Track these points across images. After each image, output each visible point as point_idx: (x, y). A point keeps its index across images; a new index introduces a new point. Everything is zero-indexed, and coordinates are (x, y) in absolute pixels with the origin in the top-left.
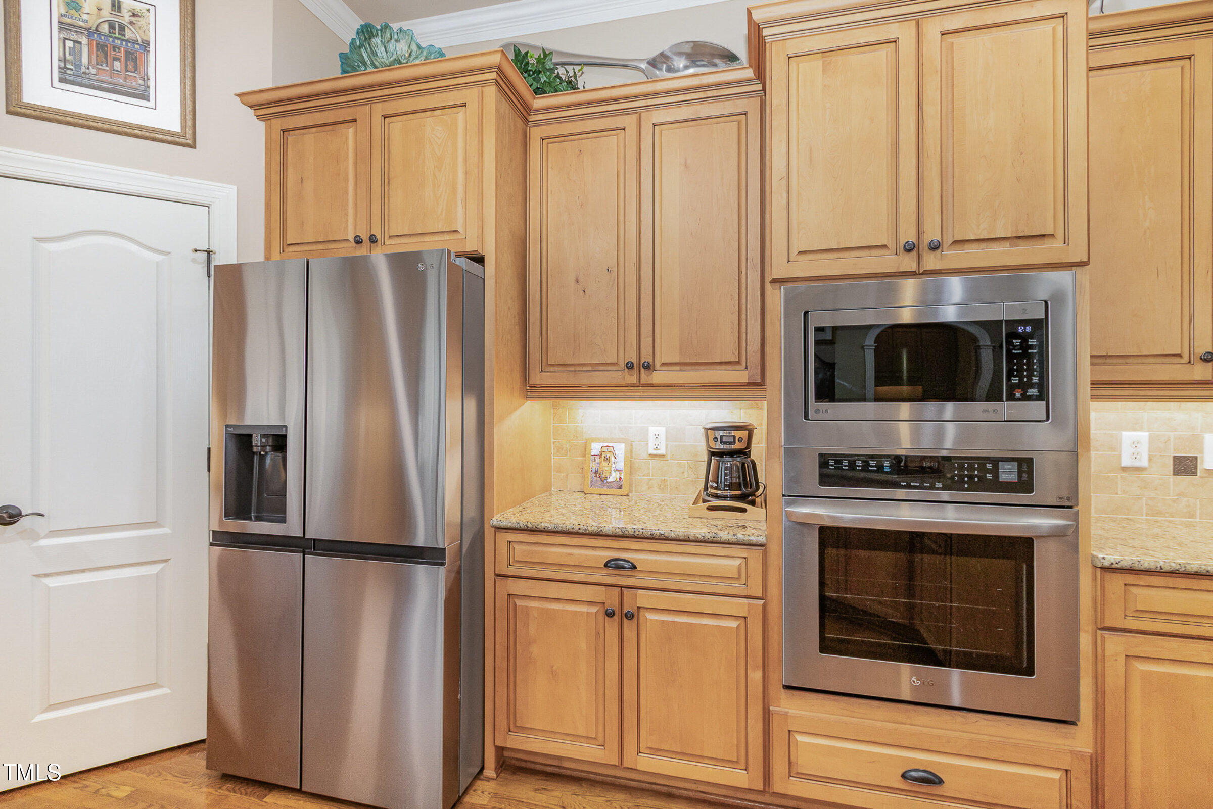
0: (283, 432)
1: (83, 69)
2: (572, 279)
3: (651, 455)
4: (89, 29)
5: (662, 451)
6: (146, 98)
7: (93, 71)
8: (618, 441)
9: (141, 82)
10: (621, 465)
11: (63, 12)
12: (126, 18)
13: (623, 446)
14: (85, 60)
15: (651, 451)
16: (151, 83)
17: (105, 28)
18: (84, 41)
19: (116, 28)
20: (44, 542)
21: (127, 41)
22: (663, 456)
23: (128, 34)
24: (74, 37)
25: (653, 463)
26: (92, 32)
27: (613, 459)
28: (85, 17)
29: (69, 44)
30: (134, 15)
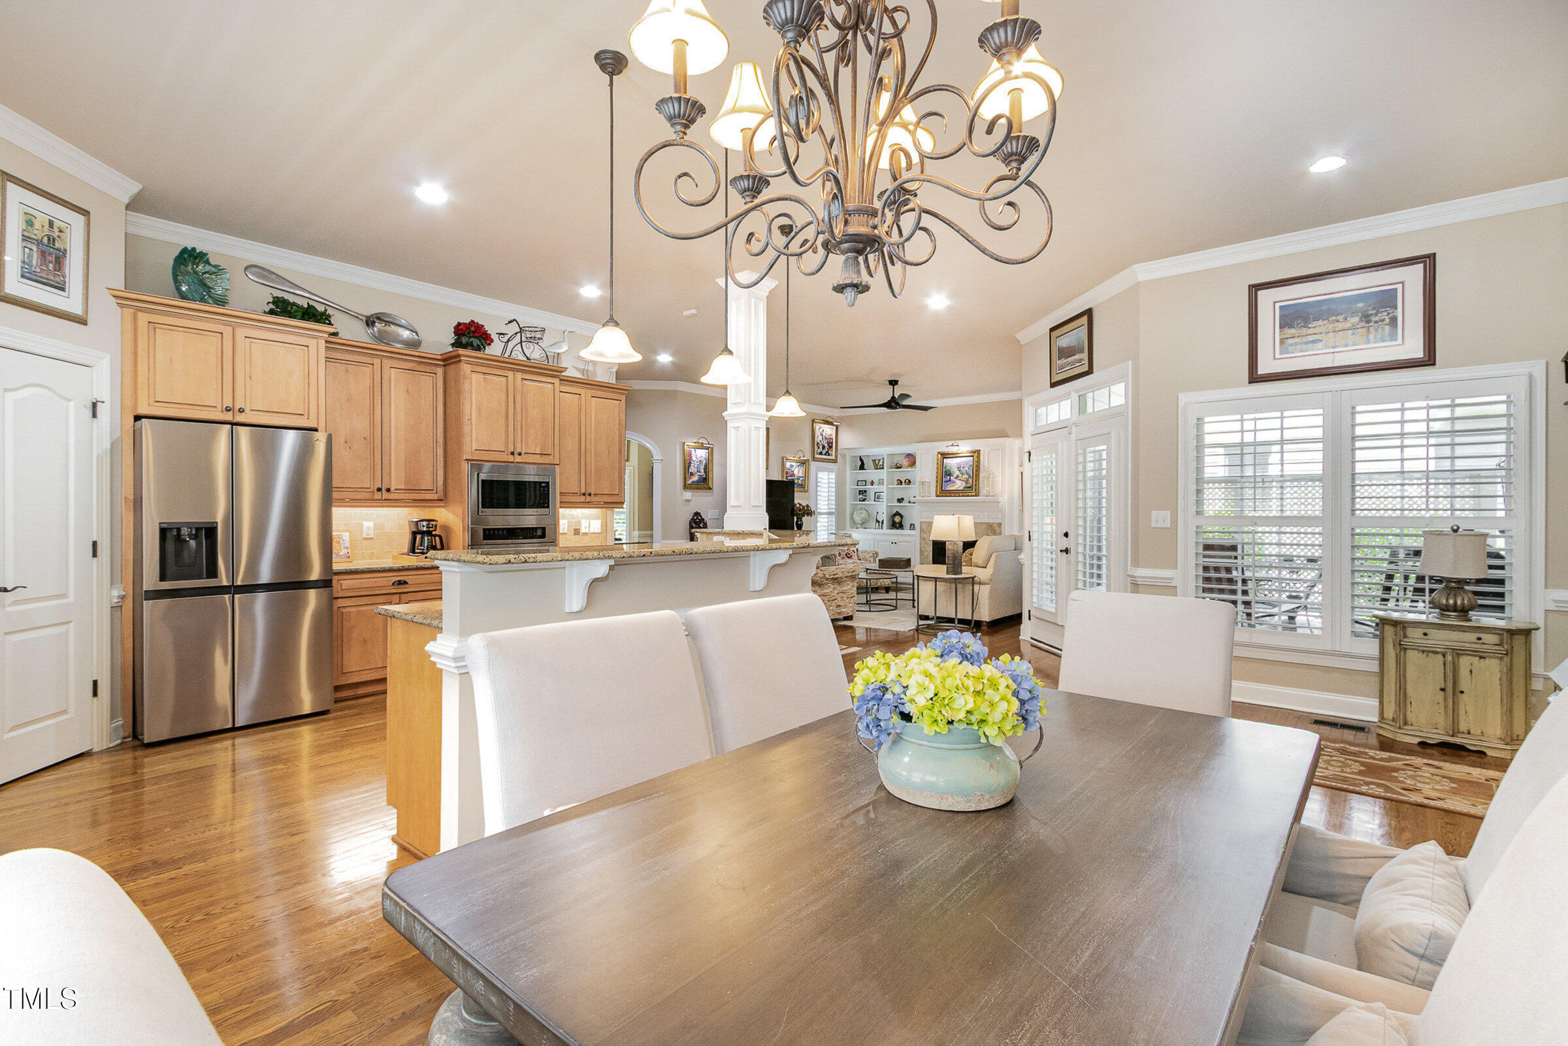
0: (215, 525)
1: (33, 269)
2: (342, 440)
3: (365, 539)
4: (37, 240)
5: (372, 536)
6: (63, 289)
7: (38, 270)
8: (346, 531)
9: (62, 279)
10: (348, 545)
11: (25, 228)
12: (56, 233)
13: (347, 534)
14: (34, 263)
15: (364, 536)
16: (67, 280)
17: (45, 240)
18: (35, 248)
19: (52, 240)
20: (9, 609)
21: (56, 249)
22: (371, 539)
23: (57, 245)
24: (29, 245)
25: (365, 542)
26: (39, 242)
27: (341, 542)
28: (36, 232)
29: (27, 250)
30: (61, 231)
